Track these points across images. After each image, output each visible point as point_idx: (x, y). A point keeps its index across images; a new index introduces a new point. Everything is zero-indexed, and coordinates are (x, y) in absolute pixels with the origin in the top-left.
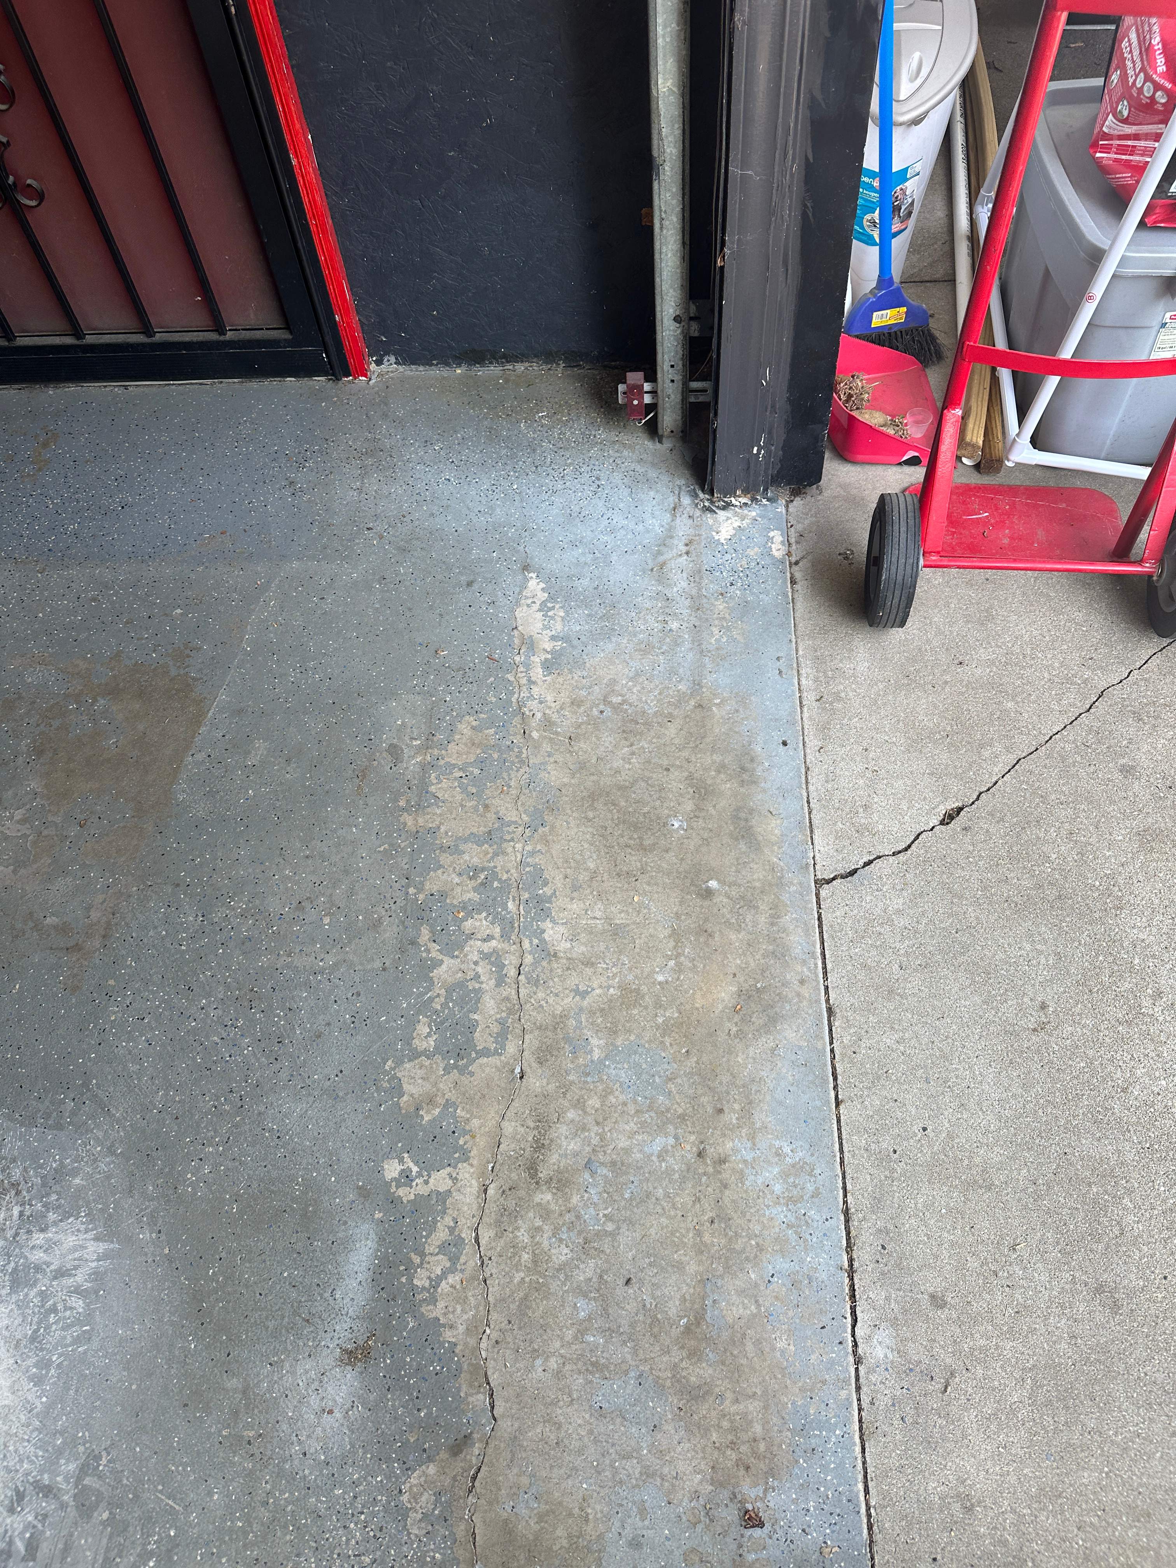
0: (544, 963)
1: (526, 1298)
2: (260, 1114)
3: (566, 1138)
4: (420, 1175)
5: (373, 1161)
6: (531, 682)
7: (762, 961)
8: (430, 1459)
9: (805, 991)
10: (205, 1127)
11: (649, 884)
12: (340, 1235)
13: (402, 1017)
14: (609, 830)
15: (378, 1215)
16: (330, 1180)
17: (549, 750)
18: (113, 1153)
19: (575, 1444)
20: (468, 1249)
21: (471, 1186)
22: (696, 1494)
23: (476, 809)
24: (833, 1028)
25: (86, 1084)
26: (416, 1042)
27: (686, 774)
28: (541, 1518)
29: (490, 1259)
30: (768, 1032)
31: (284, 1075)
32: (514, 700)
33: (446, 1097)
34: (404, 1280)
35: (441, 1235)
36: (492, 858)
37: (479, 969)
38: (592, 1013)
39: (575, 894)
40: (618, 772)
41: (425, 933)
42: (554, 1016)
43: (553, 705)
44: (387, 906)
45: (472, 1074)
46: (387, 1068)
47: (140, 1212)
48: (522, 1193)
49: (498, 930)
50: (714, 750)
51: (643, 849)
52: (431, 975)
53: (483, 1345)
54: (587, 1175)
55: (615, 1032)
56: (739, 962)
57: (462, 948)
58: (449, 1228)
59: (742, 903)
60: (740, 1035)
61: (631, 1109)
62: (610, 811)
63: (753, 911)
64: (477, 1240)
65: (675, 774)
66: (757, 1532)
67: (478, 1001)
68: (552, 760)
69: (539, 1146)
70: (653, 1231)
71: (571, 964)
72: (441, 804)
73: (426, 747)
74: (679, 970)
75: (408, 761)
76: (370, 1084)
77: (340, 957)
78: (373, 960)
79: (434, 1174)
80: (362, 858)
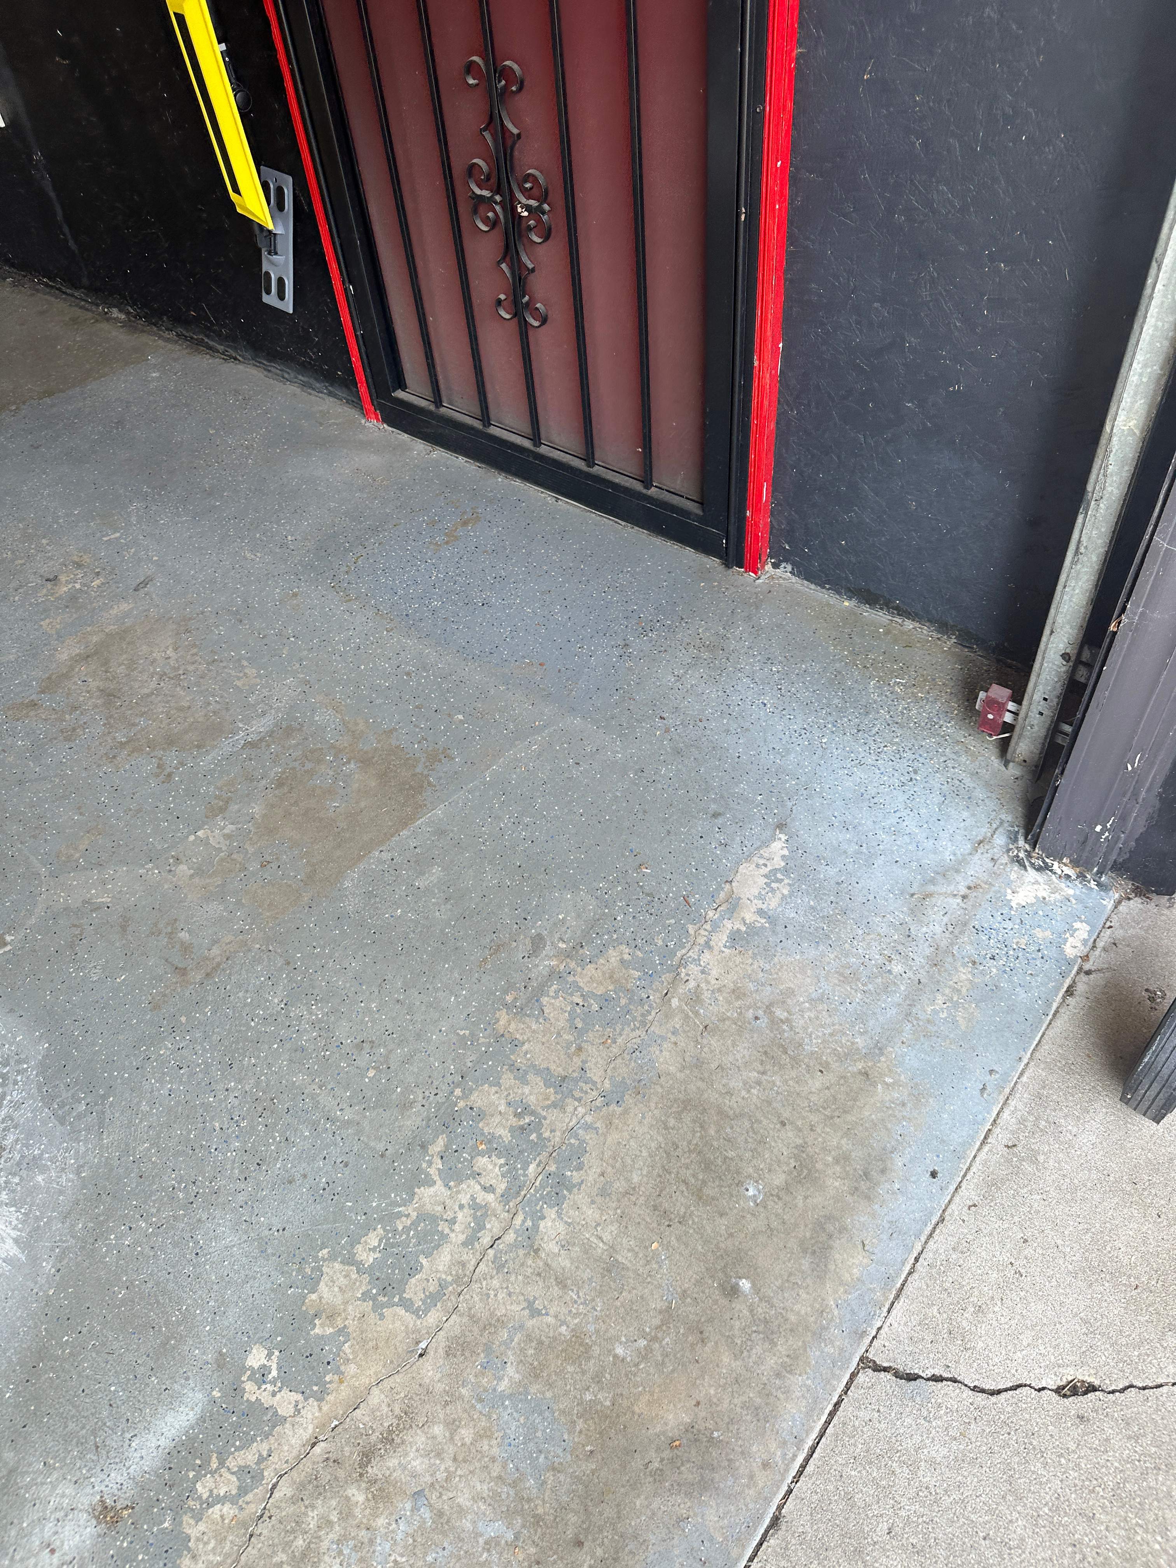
0: (521, 1252)
2: (199, 1220)
3: (418, 1450)
4: (273, 1382)
5: (249, 1337)
6: (708, 946)
7: (738, 1410)
9: (762, 1478)
10: (154, 1201)
11: (678, 1239)
12: (176, 1387)
13: (365, 1214)
14: (679, 1152)
15: (216, 1394)
16: (205, 1327)
17: (677, 1026)
18: (78, 1173)
20: (260, 1491)
21: (305, 1429)
23: (569, 1045)
24: (765, 1544)
25: (104, 1097)
26: (359, 1248)
27: (799, 1141)
29: (270, 1517)
30: (689, 1495)
31: (241, 1198)
32: (679, 954)
33: (346, 1323)
34: (191, 1474)
35: (248, 1457)
36: (548, 1107)
37: (460, 1215)
38: (529, 1338)
39: (599, 1199)
40: (730, 1093)
41: (441, 1142)
42: (492, 1314)
43: (713, 982)
44: (427, 1094)
45: (382, 1317)
46: (320, 1255)
47: (61, 1240)
48: (341, 1474)
49: (503, 1186)
50: (847, 1133)
51: (699, 1195)
52: (416, 1190)
54: (408, 1506)
55: (537, 1376)
56: (712, 1392)
57: (460, 1181)
58: (260, 1455)
59: (761, 1328)
60: (658, 1476)
61: (496, 1470)
62: (694, 1132)
63: (767, 1345)
64: (274, 1486)
65: (789, 1134)
67: (438, 1246)
68: (673, 1039)
69: (388, 1439)
71: (545, 1271)
72: (541, 1020)
73: (567, 955)
74: (645, 1355)
75: (543, 960)
76: (297, 1260)
77: (357, 1118)
78: (380, 1139)
79: (285, 1391)
80: (440, 1031)
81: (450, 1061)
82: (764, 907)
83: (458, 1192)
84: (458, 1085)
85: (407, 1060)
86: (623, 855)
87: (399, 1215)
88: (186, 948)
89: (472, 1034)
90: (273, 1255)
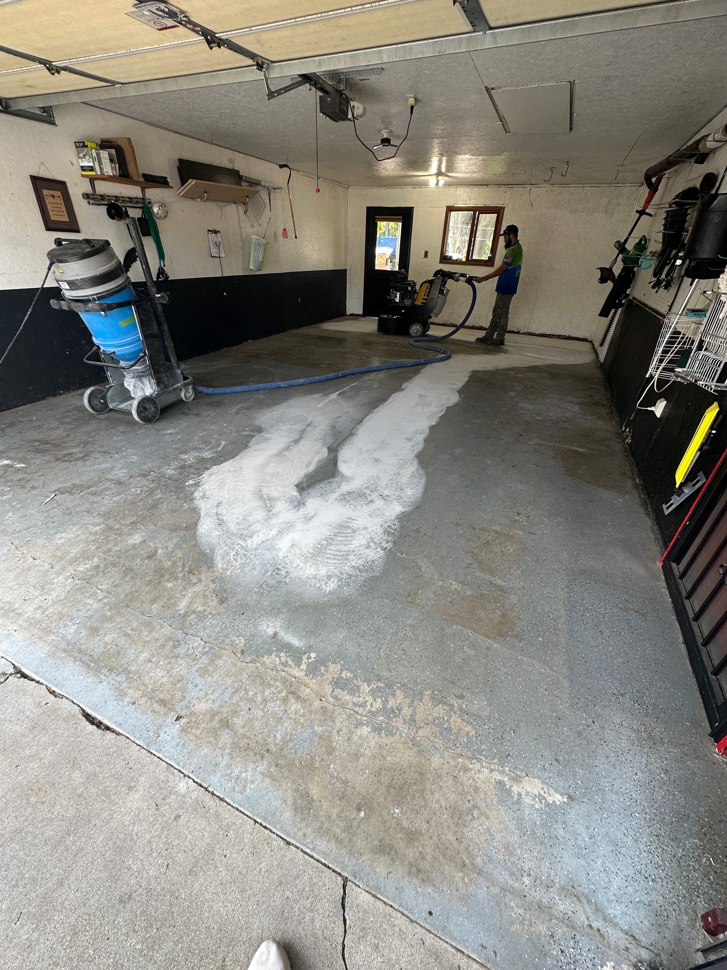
0: (355, 722)
1: (263, 679)
2: (344, 628)
3: (296, 707)
4: (308, 661)
5: (318, 651)
6: (492, 771)
7: (320, 819)
8: (244, 645)
9: (300, 834)
10: (346, 615)
11: (373, 781)
12: (304, 639)
13: (355, 670)
14: (403, 775)
15: (303, 649)
16: (318, 640)
17: (451, 763)
18: (349, 596)
19: (225, 679)
20: (283, 668)
21: (298, 674)
22: (193, 706)
23: (427, 719)
24: (281, 840)
25: (369, 593)
26: (346, 671)
27: (423, 831)
28: (217, 665)
29: (277, 673)
30: (293, 804)
31: (352, 635)
32: (482, 757)
33: (325, 675)
34: (285, 650)
35: (290, 662)
36: (403, 718)
37: (361, 698)
38: (330, 732)
39: (378, 746)
40: (432, 793)
41: (382, 685)
42: (335, 718)
43: (476, 776)
44: (395, 676)
45: (328, 685)
46: (342, 662)
47: (332, 599)
48: (289, 687)
49: (374, 710)
51: (389, 787)
52: (366, 682)
53: (259, 665)
54: (283, 709)
55: (320, 738)
56: (325, 807)
57: (371, 695)
58: (291, 665)
59: (349, 824)
60: (297, 790)
61: (294, 732)
62: (412, 780)
63: (343, 828)
64: (284, 671)
65: (425, 826)
66: (175, 718)
67: (351, 694)
68: (445, 763)
70: (257, 723)
71: (351, 732)
72: (433, 706)
73: (461, 709)
74: (332, 777)
75: (455, 700)
76: (339, 656)
77: (382, 657)
78: (378, 666)
79: (306, 665)
80: (417, 673)
81: (407, 679)
82: (523, 796)
83: (368, 696)
84: (401, 684)
85: (404, 666)
86: (514, 721)
87: (357, 680)
88: (416, 594)
89: (419, 684)
90: (339, 649)
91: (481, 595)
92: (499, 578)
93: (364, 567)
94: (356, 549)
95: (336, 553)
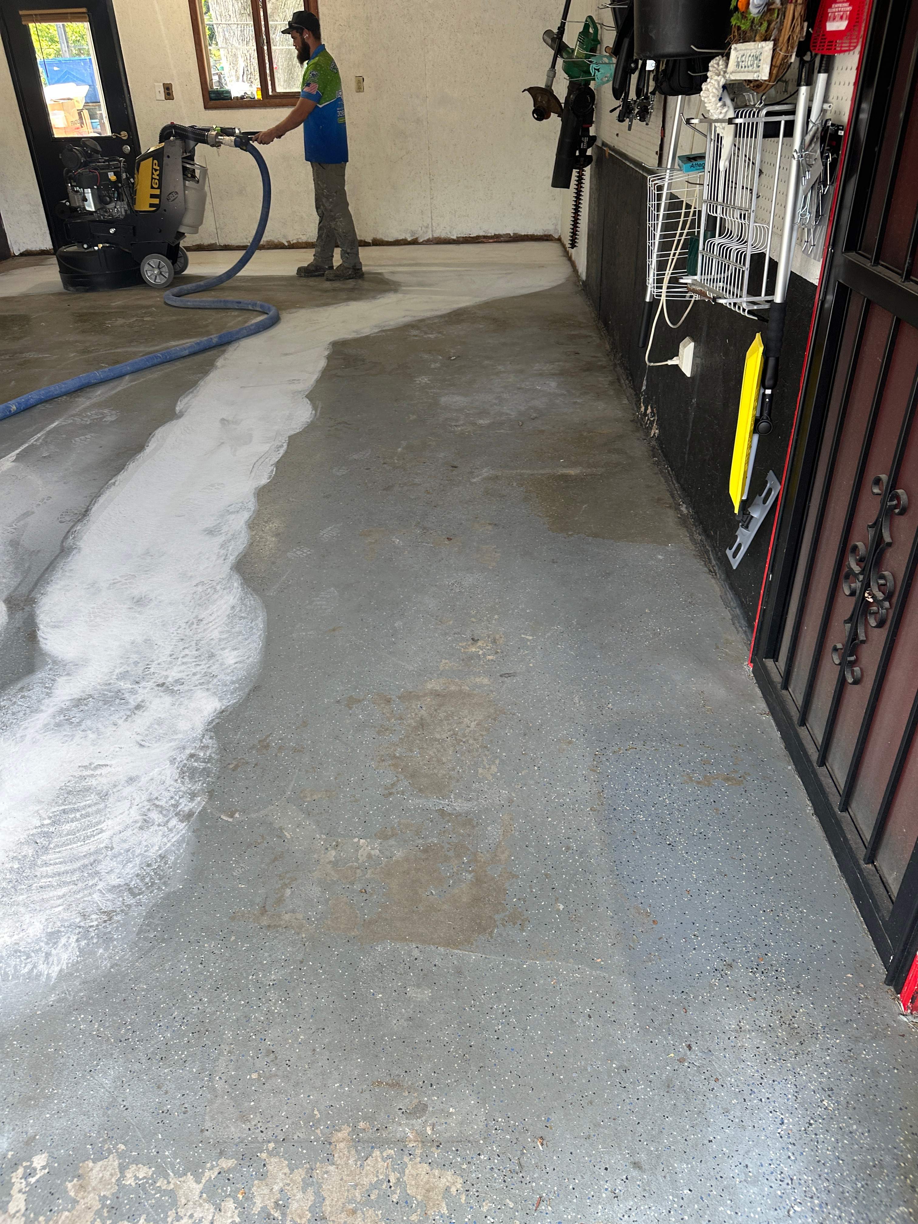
2: (112, 1055)
5: (51, 1145)
10: (113, 1020)
12: (7, 1127)
13: (158, 1152)
15: (10, 1154)
16: (48, 1113)
18: (112, 967)
23: (352, 1200)
25: (164, 940)
26: (133, 1167)
31: (137, 1066)
33: (81, 1201)
41: (230, 1163)
44: (259, 1125)
46: (119, 1146)
52: (189, 1174)
57: (208, 1201)
72: (359, 1163)
73: (424, 1141)
75: (407, 1125)
76: (111, 1134)
77: (220, 1092)
78: (213, 1119)
79: (24, 1197)
80: (309, 1096)
81: (290, 1121)
83: (201, 1205)
84: (276, 1142)
85: (276, 1092)
86: (539, 1117)
88: (279, 901)
89: (319, 1120)
90: (108, 1117)
91: (425, 851)
92: (459, 796)
93: (142, 879)
94: (116, 839)
95: (62, 868)
